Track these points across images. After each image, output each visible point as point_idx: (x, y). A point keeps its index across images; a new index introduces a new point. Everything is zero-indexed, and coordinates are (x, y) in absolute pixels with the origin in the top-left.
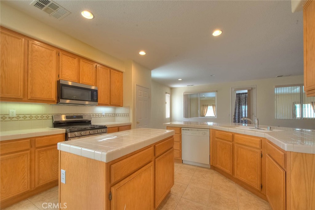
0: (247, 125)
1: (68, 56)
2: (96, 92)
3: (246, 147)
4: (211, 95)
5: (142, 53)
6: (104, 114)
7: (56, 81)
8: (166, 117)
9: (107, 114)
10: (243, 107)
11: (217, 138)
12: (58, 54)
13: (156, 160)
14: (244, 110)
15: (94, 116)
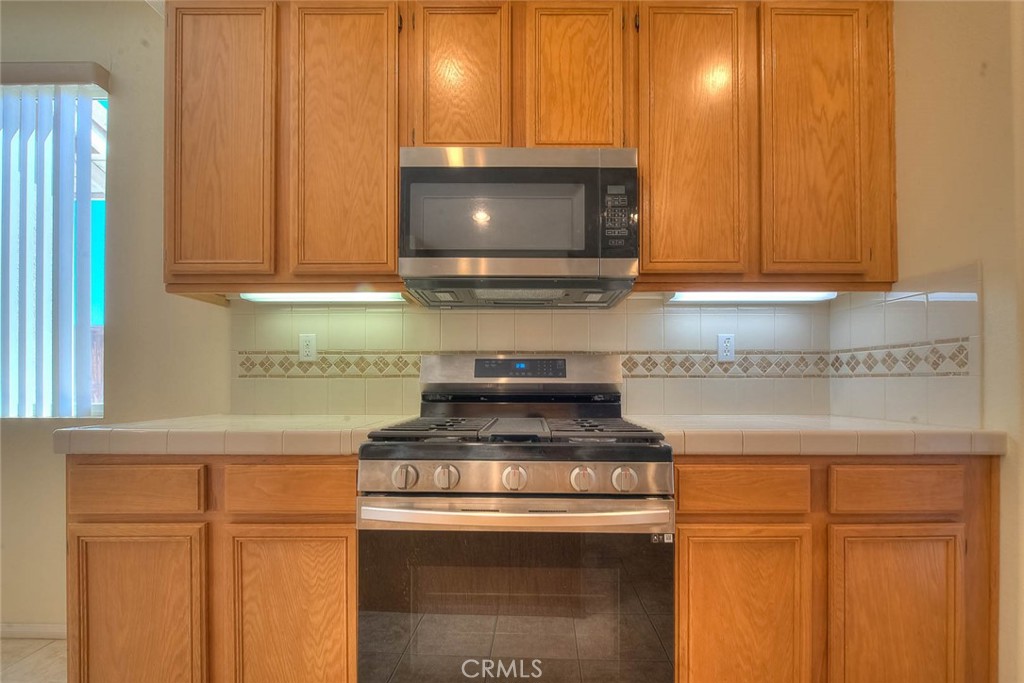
1: (459, 10)
2: (622, 188)
6: (731, 357)
9: (755, 358)
12: (411, 22)
15: (655, 364)
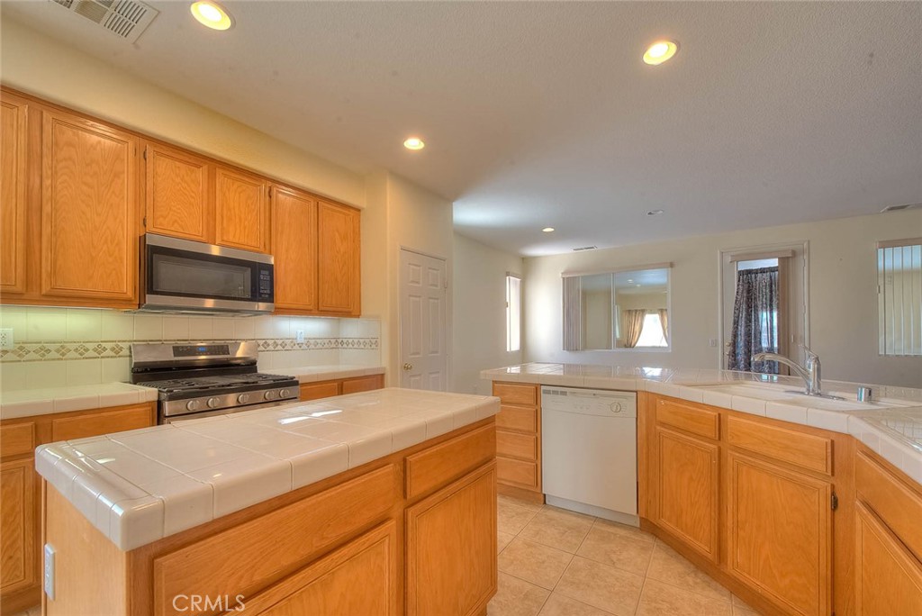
0: (775, 378)
1: (177, 159)
2: (267, 273)
3: (768, 465)
4: (655, 277)
5: (414, 144)
6: (303, 341)
7: (135, 239)
8: (508, 350)
9: (312, 341)
10: (764, 315)
11: (663, 424)
12: (142, 155)
13: (410, 512)
14: (764, 324)
15: (268, 345)
